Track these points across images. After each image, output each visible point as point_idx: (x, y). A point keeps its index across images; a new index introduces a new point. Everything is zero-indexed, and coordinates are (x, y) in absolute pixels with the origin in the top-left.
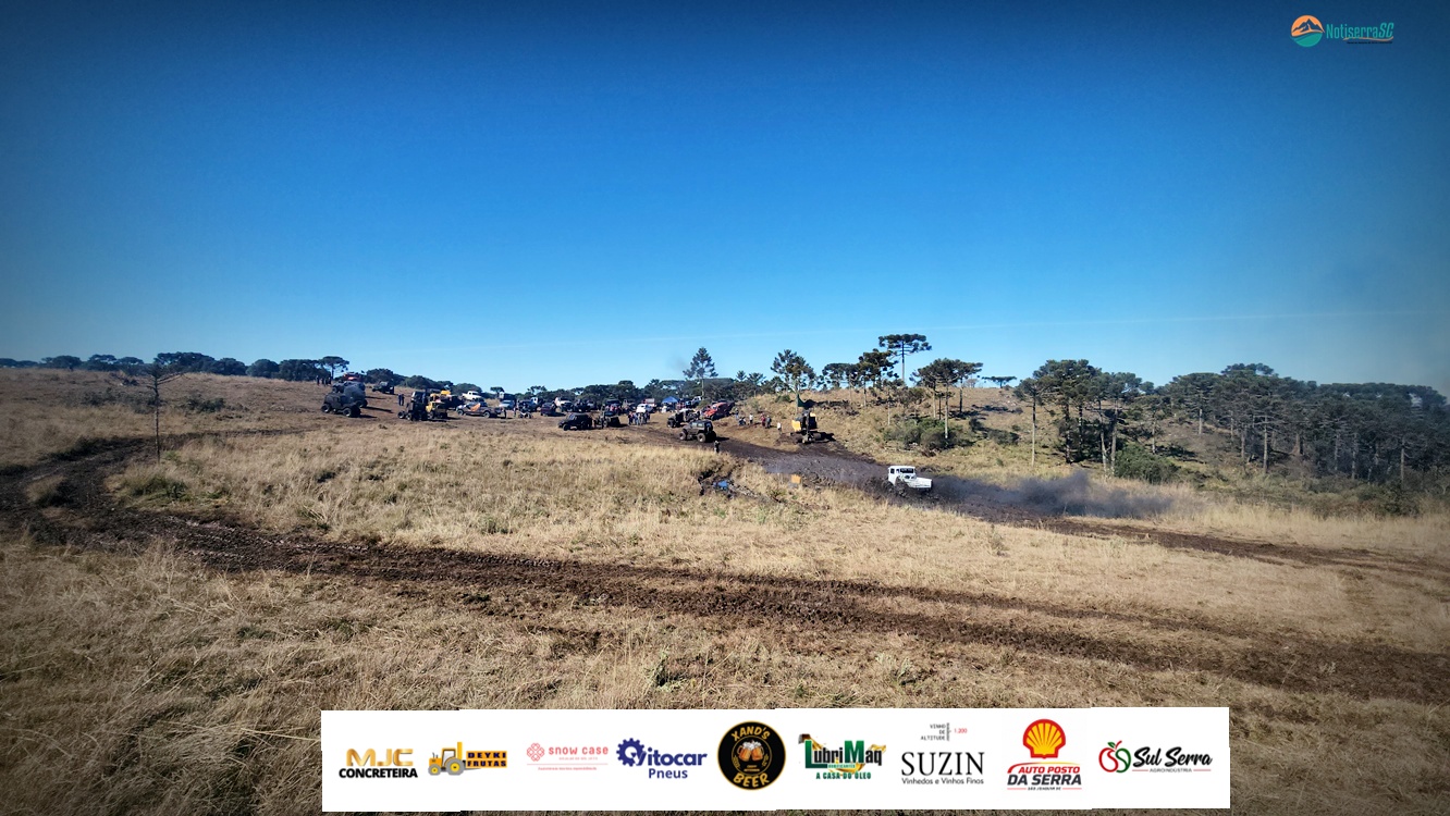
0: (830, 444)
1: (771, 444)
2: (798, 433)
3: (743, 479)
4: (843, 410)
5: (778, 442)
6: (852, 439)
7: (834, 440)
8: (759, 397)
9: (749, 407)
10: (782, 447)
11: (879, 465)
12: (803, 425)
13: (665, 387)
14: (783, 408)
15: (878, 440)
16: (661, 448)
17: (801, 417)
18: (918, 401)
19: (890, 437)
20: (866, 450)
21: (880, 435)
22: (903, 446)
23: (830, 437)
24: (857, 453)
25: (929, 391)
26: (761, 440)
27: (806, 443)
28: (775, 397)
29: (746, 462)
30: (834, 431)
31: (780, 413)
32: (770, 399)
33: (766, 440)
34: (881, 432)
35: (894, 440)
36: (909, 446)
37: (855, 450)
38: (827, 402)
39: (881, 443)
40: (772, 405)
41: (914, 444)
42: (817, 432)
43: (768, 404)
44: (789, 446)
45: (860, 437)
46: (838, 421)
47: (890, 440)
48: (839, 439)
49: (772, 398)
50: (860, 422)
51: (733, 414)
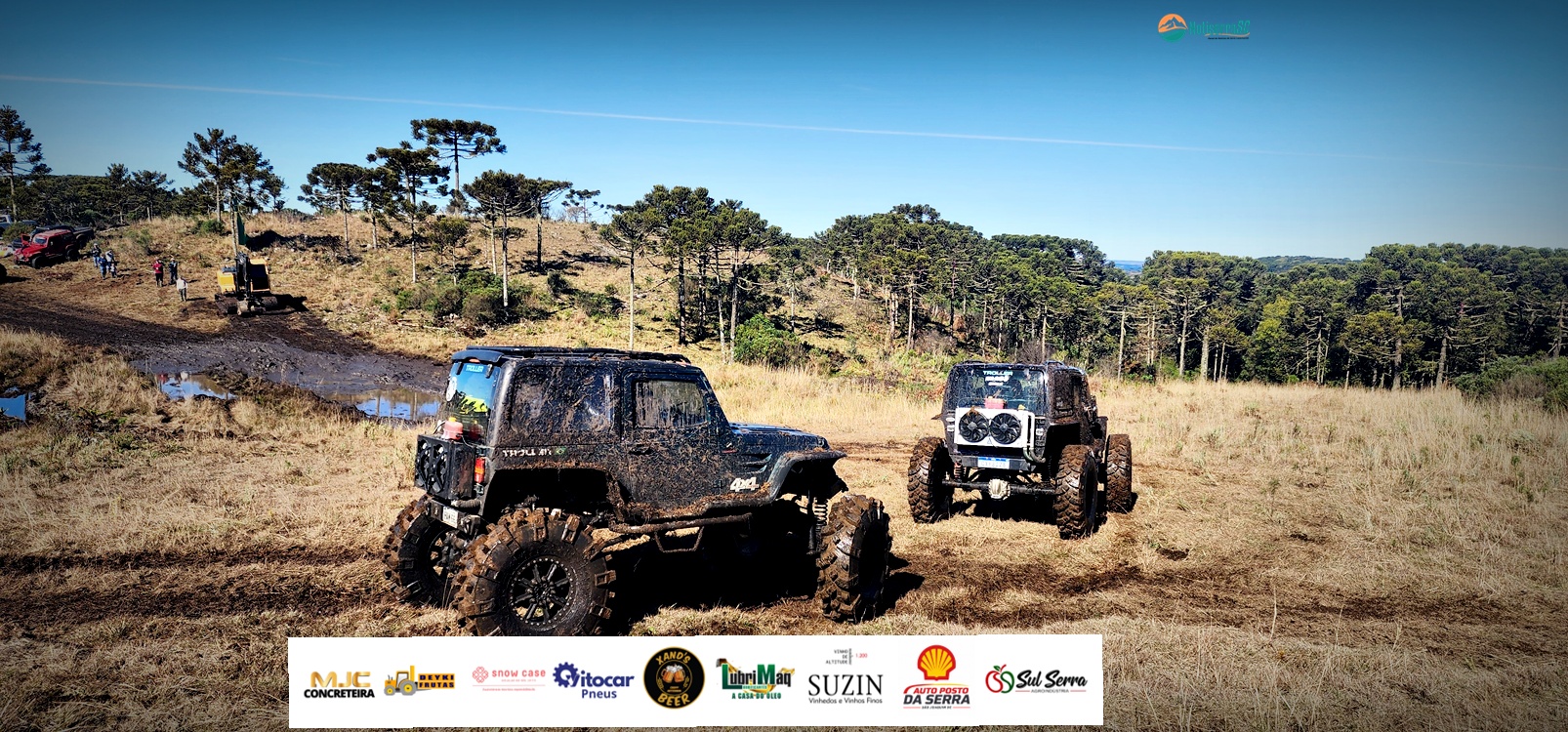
0: (296, 316)
1: (169, 316)
2: (228, 295)
3: (70, 387)
4: (330, 253)
5: (185, 313)
6: (341, 307)
7: (304, 309)
8: (157, 221)
9: (129, 242)
10: (192, 323)
11: (381, 353)
12: (239, 280)
14: (206, 245)
15: (387, 309)
17: (232, 264)
18: (458, 243)
19: (409, 303)
20: (364, 327)
21: (394, 301)
22: (432, 320)
23: (297, 303)
24: (345, 332)
26: (147, 310)
27: (245, 315)
28: (193, 223)
29: (98, 353)
30: (307, 292)
31: (199, 254)
32: (182, 225)
33: (159, 309)
34: (396, 293)
35: (417, 308)
36: (442, 320)
37: (341, 327)
38: (301, 237)
39: (393, 314)
40: (184, 239)
41: (451, 315)
42: (269, 294)
43: (175, 237)
44: (209, 320)
45: (356, 302)
46: (318, 274)
47: (411, 309)
48: (314, 307)
49: (187, 224)
50: (360, 276)
51: (89, 255)
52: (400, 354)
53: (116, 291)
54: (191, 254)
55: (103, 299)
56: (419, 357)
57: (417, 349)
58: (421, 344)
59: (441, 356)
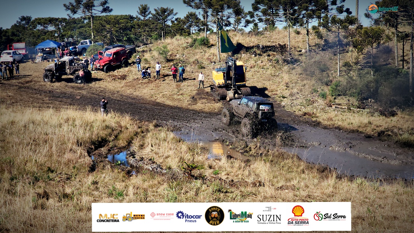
1: (185, 103)
2: (220, 87)
3: (148, 149)
4: (279, 57)
5: (194, 99)
6: (292, 95)
7: (267, 96)
8: (168, 40)
9: (155, 54)
10: (199, 106)
11: (325, 128)
12: (227, 76)
13: (39, 27)
14: (200, 54)
15: (324, 96)
16: (35, 111)
17: (224, 66)
18: (375, 45)
19: (339, 92)
20: (309, 109)
21: (327, 90)
22: (356, 103)
23: (262, 92)
24: (298, 113)
25: (389, 31)
26: (170, 97)
27: (231, 100)
28: (190, 40)
29: (151, 127)
30: (267, 84)
31: (197, 60)
32: (183, 42)
33: (178, 97)
34: (327, 85)
35: (344, 95)
36: (363, 103)
37: (294, 109)
38: (258, 46)
39: (328, 99)
40: (186, 51)
41: (370, 100)
42: (244, 86)
43: (181, 49)
44: (209, 104)
45: (301, 91)
46: (273, 72)
47: (339, 95)
48: (274, 94)
49: (186, 41)
50: (300, 72)
51: (134, 63)
52: (339, 128)
53: (152, 85)
54: (192, 60)
55: (145, 91)
56: (353, 131)
57: (351, 125)
58: (354, 122)
59: (369, 130)
